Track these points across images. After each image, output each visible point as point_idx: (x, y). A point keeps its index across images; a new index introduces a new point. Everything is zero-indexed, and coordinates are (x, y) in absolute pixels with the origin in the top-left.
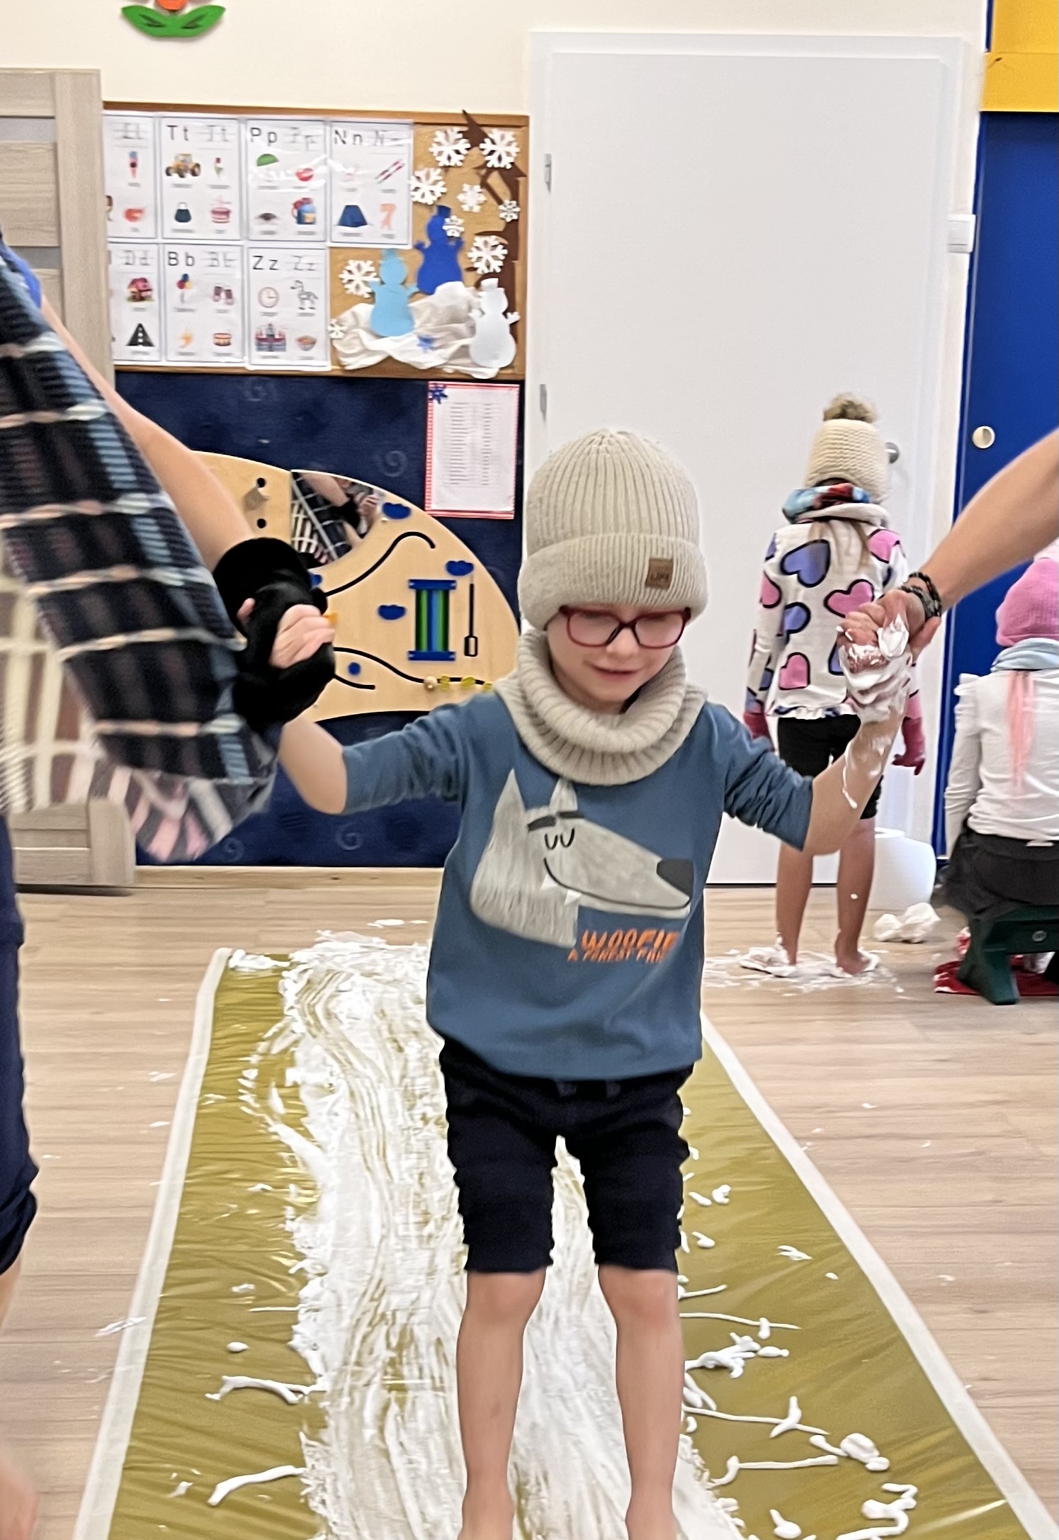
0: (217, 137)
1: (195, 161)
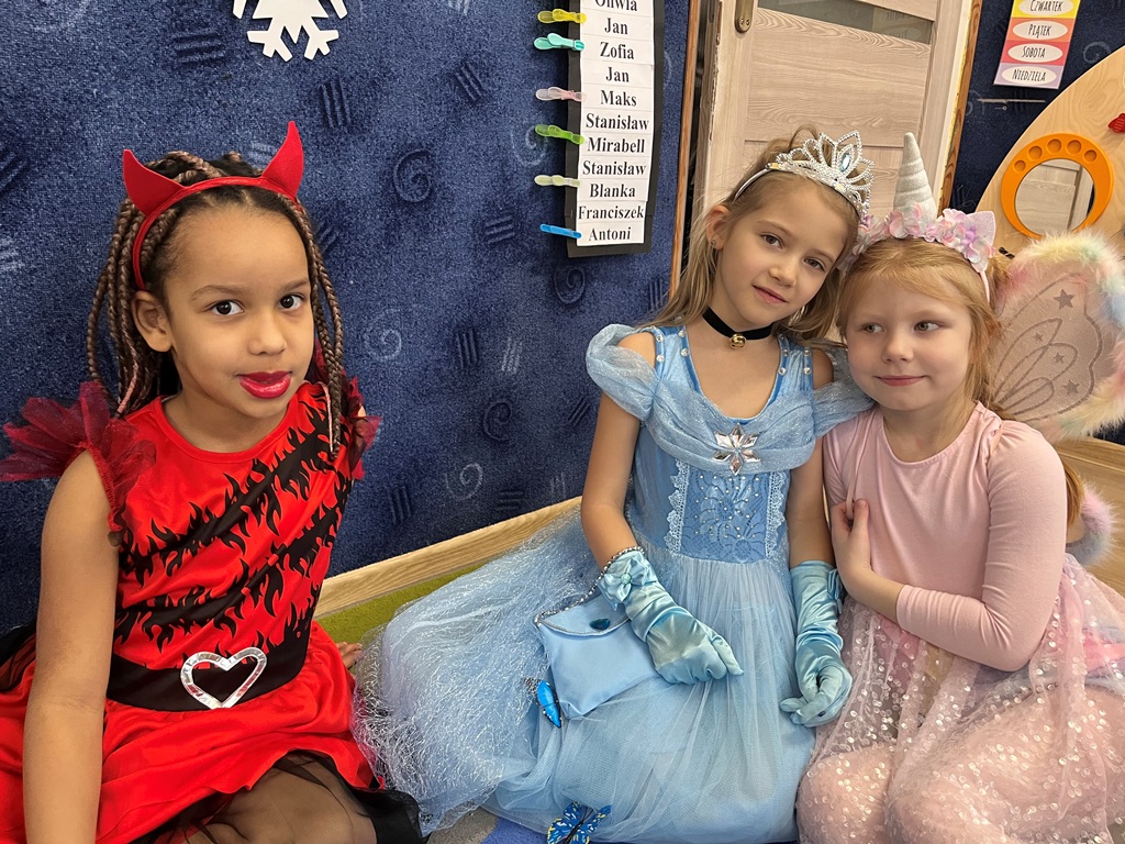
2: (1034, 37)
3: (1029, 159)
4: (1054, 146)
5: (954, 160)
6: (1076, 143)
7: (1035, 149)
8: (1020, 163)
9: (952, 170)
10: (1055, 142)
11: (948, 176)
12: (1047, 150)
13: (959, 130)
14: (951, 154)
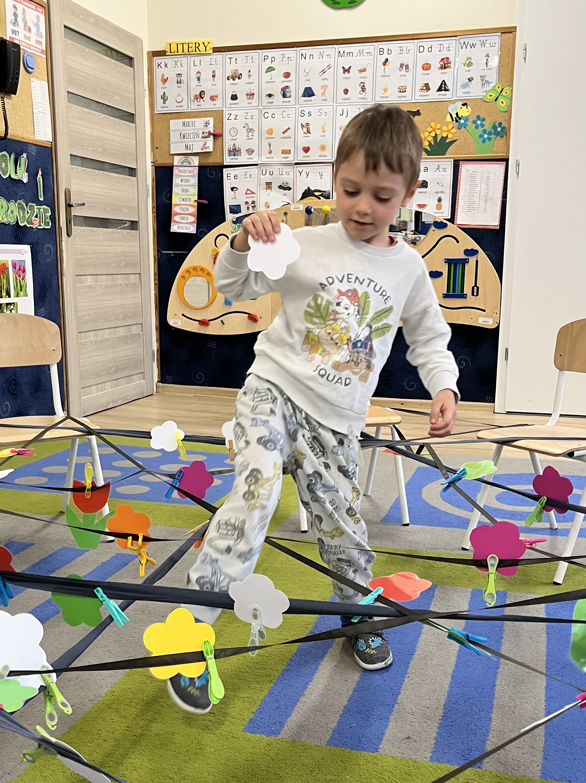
0: (250, 61)
1: (239, 73)
2: (183, 212)
3: (186, 275)
4: (195, 270)
5: (157, 277)
6: (202, 269)
7: (188, 271)
8: (183, 277)
9: (157, 282)
10: (195, 269)
11: (155, 284)
12: (192, 272)
13: (156, 264)
14: (155, 274)
